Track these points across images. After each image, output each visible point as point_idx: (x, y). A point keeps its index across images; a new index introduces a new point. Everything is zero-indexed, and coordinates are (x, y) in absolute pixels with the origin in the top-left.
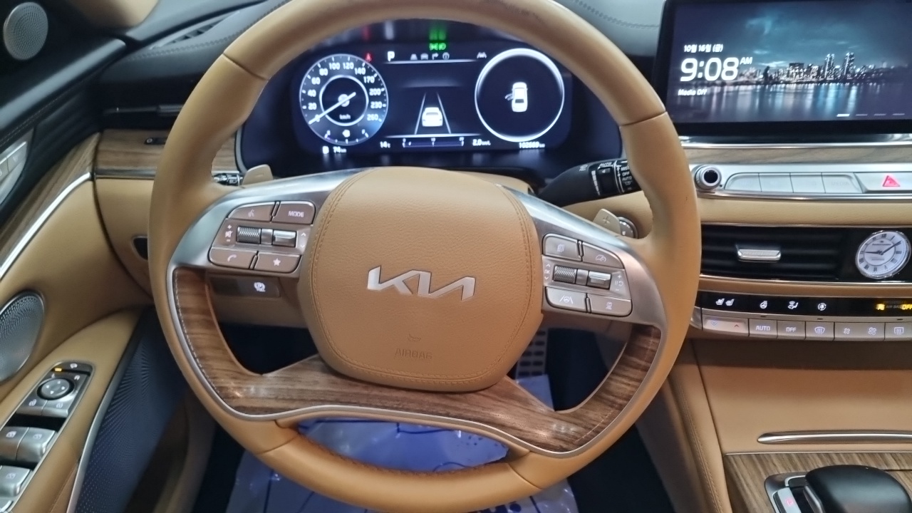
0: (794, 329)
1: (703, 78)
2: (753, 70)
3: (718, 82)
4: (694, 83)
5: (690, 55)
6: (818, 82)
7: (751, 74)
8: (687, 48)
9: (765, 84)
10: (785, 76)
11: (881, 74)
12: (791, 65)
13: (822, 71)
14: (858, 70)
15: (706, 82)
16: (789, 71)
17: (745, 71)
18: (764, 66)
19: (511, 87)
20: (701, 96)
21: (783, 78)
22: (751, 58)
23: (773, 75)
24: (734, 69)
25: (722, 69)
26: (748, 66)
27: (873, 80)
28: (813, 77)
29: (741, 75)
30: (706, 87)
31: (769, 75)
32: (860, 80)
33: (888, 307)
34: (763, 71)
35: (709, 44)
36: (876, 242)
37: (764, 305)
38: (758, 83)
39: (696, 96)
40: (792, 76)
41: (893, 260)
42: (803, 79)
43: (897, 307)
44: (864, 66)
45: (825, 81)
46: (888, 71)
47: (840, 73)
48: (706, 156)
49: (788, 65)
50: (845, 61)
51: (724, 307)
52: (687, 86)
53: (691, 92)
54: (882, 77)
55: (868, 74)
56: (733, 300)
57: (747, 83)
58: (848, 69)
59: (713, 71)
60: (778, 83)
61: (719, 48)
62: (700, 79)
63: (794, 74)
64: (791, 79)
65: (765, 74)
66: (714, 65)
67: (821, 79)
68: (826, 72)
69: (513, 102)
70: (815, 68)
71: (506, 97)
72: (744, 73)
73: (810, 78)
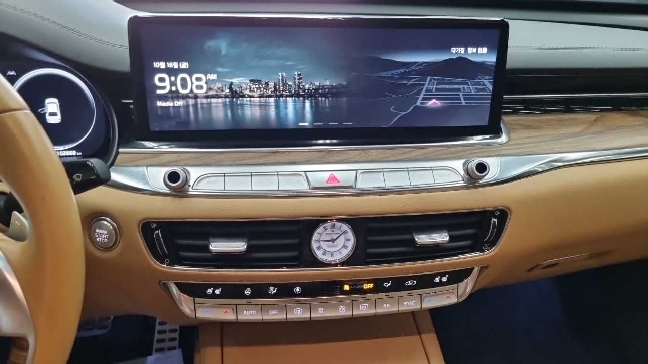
0: (276, 312)
1: (177, 91)
2: (219, 85)
3: (191, 95)
4: (170, 95)
5: (160, 70)
6: (277, 96)
7: (219, 88)
8: (156, 65)
9: (233, 97)
10: (248, 90)
11: (327, 90)
12: (251, 81)
13: (278, 87)
14: (307, 87)
15: (180, 95)
16: (250, 86)
17: (213, 85)
18: (228, 82)
19: (44, 102)
20: (179, 107)
21: (247, 92)
22: (215, 75)
23: (238, 90)
24: (203, 83)
25: (192, 83)
26: (213, 81)
27: (322, 95)
28: (272, 92)
29: (209, 89)
30: (181, 100)
31: (234, 90)
32: (311, 94)
33: (352, 287)
34: (228, 86)
35: (176, 61)
36: (326, 232)
37: (248, 291)
38: (226, 96)
39: (174, 106)
40: (254, 91)
41: (345, 247)
42: (264, 94)
43: (360, 286)
44: (312, 84)
45: (282, 96)
46: (332, 87)
47: (293, 89)
48: (184, 160)
49: (248, 82)
50: (295, 78)
51: (213, 296)
52: (164, 98)
53: (169, 104)
54: (328, 93)
55: (317, 90)
56: (220, 289)
57: (217, 96)
58: (299, 86)
59: (184, 86)
60: (243, 96)
61: (185, 65)
62: (174, 92)
63: (255, 89)
64: (254, 94)
65: (231, 89)
66: (183, 80)
67: (278, 94)
68: (281, 88)
69: (47, 115)
70: (272, 84)
71: (39, 111)
72: (212, 88)
73: (269, 93)
